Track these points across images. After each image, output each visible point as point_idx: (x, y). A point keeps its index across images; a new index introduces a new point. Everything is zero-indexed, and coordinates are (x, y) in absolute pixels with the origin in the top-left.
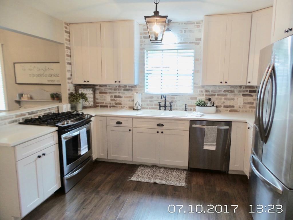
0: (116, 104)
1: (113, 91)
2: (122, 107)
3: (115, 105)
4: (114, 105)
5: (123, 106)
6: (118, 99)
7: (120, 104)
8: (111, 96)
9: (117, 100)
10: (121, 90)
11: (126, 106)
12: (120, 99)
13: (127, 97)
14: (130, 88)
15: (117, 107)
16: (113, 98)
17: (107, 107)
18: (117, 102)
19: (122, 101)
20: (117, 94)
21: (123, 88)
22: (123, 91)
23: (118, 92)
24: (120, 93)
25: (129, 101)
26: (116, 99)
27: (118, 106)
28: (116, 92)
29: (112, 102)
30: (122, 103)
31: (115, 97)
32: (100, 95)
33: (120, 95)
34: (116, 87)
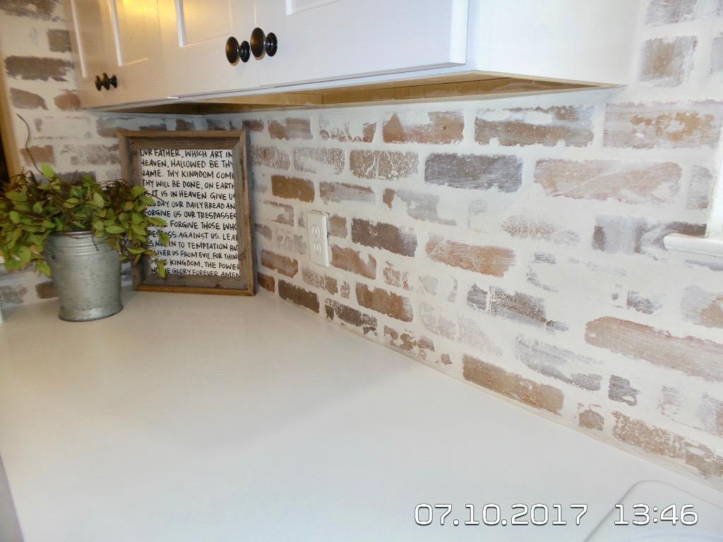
0: (367, 297)
1: (347, 176)
2: (407, 344)
3: (363, 310)
4: (352, 302)
5: (415, 329)
6: (382, 256)
7: (396, 307)
8: (337, 223)
9: (373, 261)
10: (402, 165)
11: (442, 345)
12: (398, 261)
13: (456, 256)
14: (494, 148)
15: (370, 326)
16: (346, 242)
17: (309, 301)
18: (372, 285)
19: (406, 286)
20: (374, 213)
21: (423, 151)
22: (415, 182)
23: (378, 185)
24: (396, 201)
25: (475, 297)
26: (364, 252)
27: (383, 320)
28: (363, 182)
29: (341, 276)
30: (413, 300)
31: (363, 231)
32: (279, 200)
33: (398, 216)
34: (368, 136)
